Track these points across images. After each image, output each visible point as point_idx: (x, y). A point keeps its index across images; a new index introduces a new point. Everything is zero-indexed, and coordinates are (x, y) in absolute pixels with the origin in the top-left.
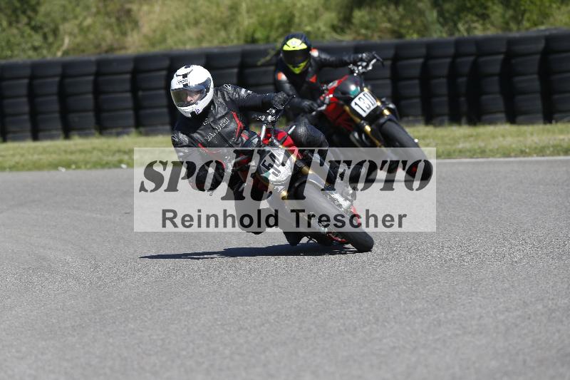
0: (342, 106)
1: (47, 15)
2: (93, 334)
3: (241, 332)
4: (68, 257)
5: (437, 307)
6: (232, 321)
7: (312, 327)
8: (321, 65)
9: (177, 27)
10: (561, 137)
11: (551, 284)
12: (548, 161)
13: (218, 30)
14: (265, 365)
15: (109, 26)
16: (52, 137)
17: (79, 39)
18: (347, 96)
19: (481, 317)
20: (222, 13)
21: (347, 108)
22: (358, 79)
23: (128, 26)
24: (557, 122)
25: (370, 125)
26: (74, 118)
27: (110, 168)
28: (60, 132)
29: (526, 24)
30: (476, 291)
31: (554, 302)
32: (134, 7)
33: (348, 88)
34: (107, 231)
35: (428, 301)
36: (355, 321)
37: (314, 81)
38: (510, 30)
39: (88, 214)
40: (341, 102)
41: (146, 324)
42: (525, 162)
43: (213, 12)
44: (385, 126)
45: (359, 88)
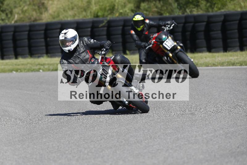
0: (159, 45)
1: (8, 5)
2: (27, 144)
3: (92, 143)
4: (17, 111)
5: (177, 132)
6: (88, 138)
7: (123, 140)
8: (150, 26)
9: (64, 10)
10: (231, 58)
11: (227, 122)
12: (225, 69)
13: (82, 12)
14: (102, 157)
15: (35, 10)
16: (10, 58)
17: (22, 16)
18: (161, 40)
19: (196, 136)
20: (84, 4)
21: (161, 46)
22: (166, 33)
23: (43, 10)
24: (229, 51)
25: (172, 53)
26: (19, 50)
27: (35, 72)
28: (14, 56)
29: (215, 9)
30: (194, 125)
31: (228, 130)
32: (46, 2)
33: (162, 37)
34: (34, 99)
35: (173, 129)
36: (141, 138)
37: (147, 34)
38: (209, 12)
39: (25, 92)
40: (159, 43)
41: (51, 139)
42: (215, 69)
43: (80, 4)
44: (178, 54)
45: (166, 37)
